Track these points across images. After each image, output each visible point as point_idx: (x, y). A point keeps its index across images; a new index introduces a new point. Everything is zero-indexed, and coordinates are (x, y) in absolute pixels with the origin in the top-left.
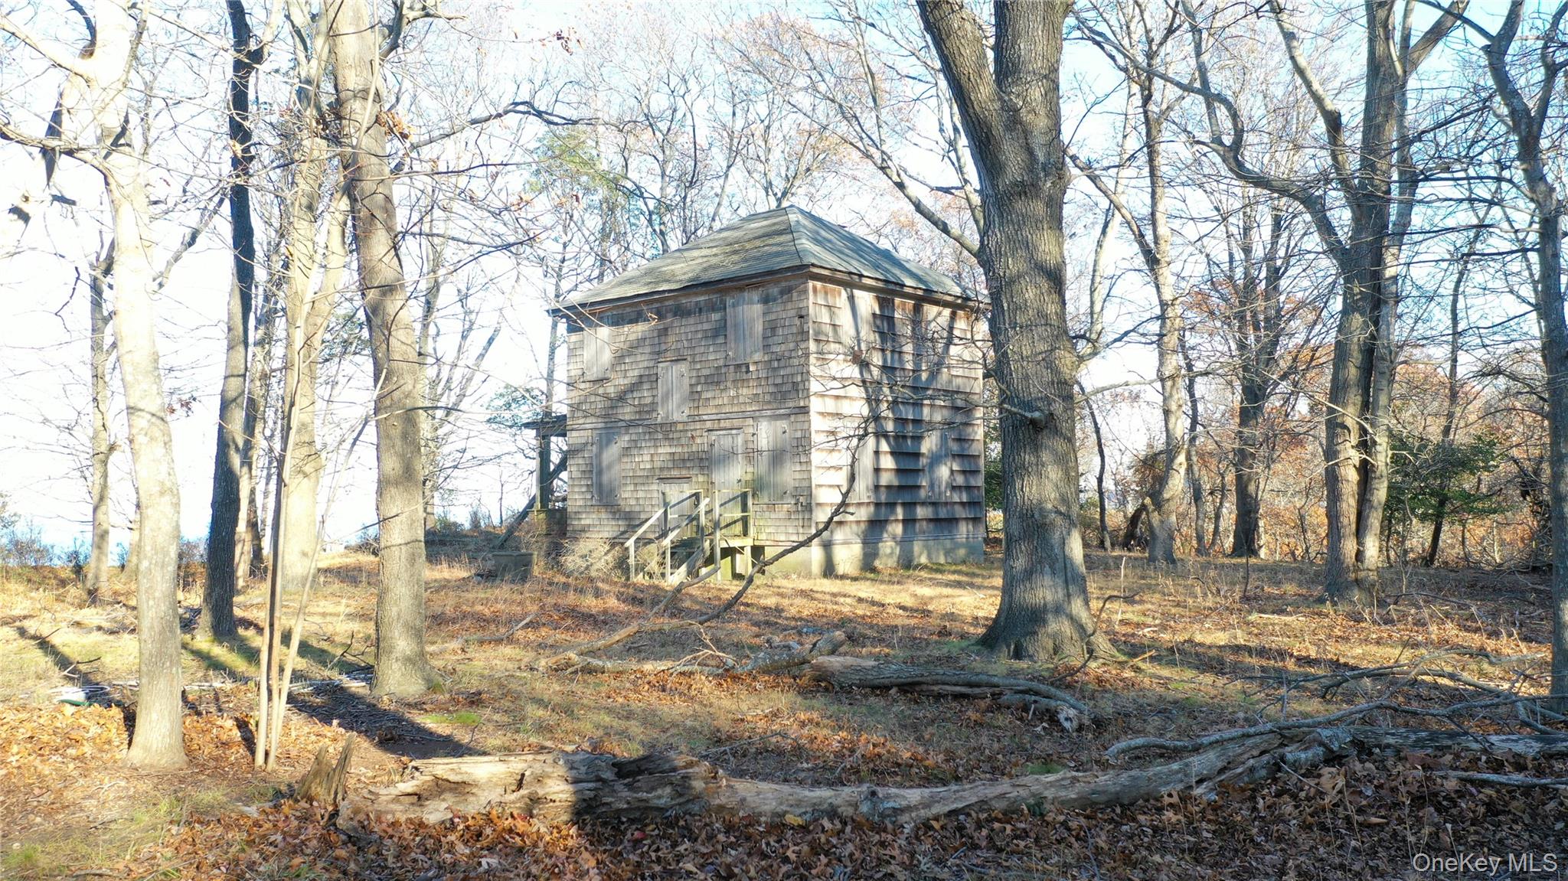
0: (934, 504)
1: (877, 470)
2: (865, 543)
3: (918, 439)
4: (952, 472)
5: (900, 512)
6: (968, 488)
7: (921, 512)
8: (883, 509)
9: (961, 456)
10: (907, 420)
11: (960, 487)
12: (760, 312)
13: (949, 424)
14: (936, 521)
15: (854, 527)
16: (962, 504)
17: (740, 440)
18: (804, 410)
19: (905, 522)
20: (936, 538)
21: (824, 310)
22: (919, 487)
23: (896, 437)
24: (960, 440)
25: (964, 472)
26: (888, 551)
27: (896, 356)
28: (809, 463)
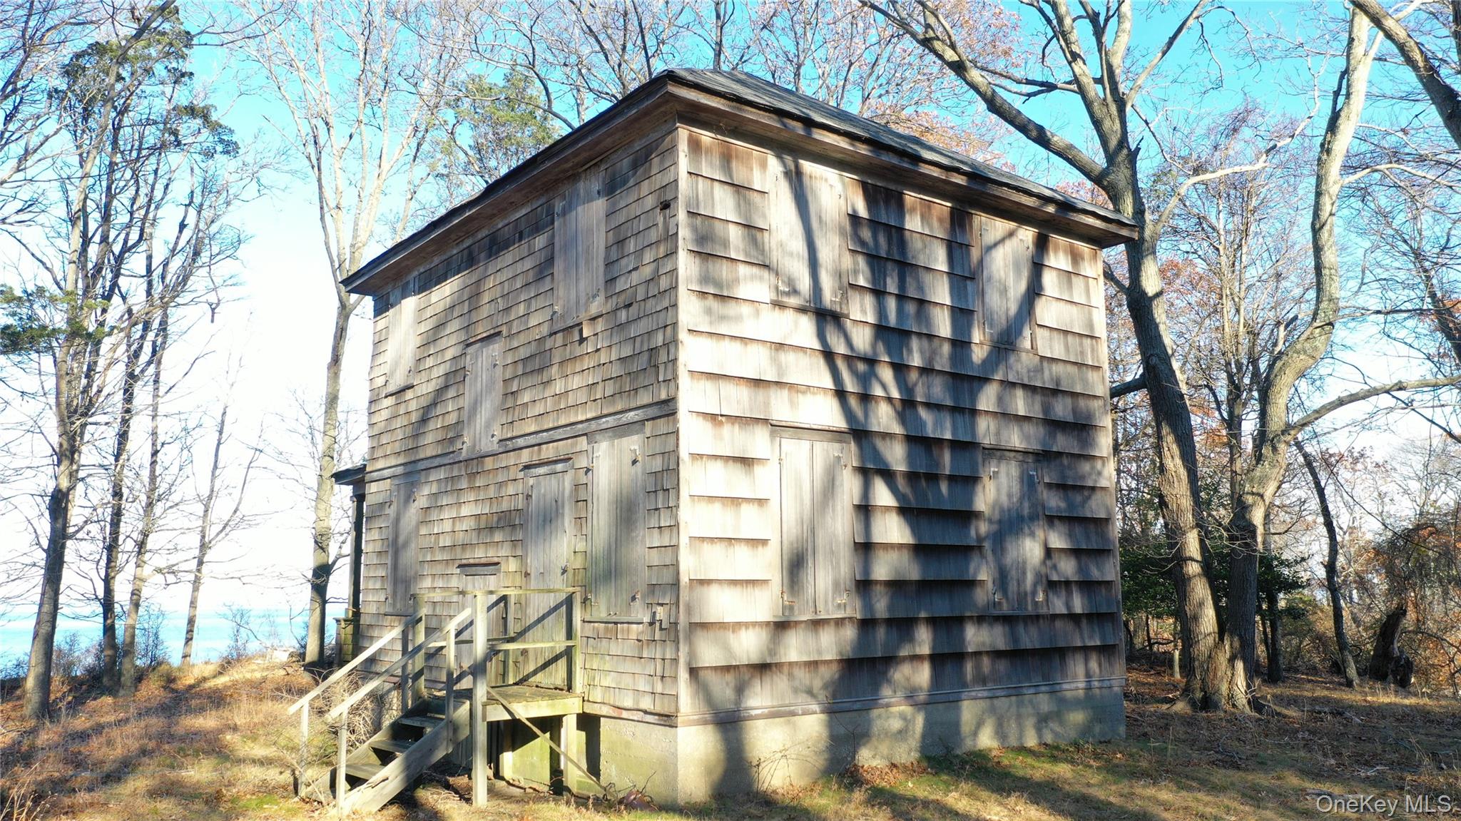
0: (1007, 620)
1: (865, 548)
2: (832, 711)
3: (969, 481)
4: (1049, 552)
5: (924, 641)
6: (1088, 586)
7: (975, 637)
8: (881, 633)
9: (1072, 521)
10: (940, 441)
11: (1067, 584)
12: (602, 214)
13: (1044, 456)
14: (1013, 654)
15: (802, 676)
16: (1073, 618)
17: (568, 481)
18: (667, 409)
19: (937, 660)
20: (1017, 692)
21: (721, 193)
22: (971, 584)
23: (912, 476)
24: (1062, 487)
25: (1076, 552)
26: (896, 724)
27: (911, 308)
28: (675, 527)
